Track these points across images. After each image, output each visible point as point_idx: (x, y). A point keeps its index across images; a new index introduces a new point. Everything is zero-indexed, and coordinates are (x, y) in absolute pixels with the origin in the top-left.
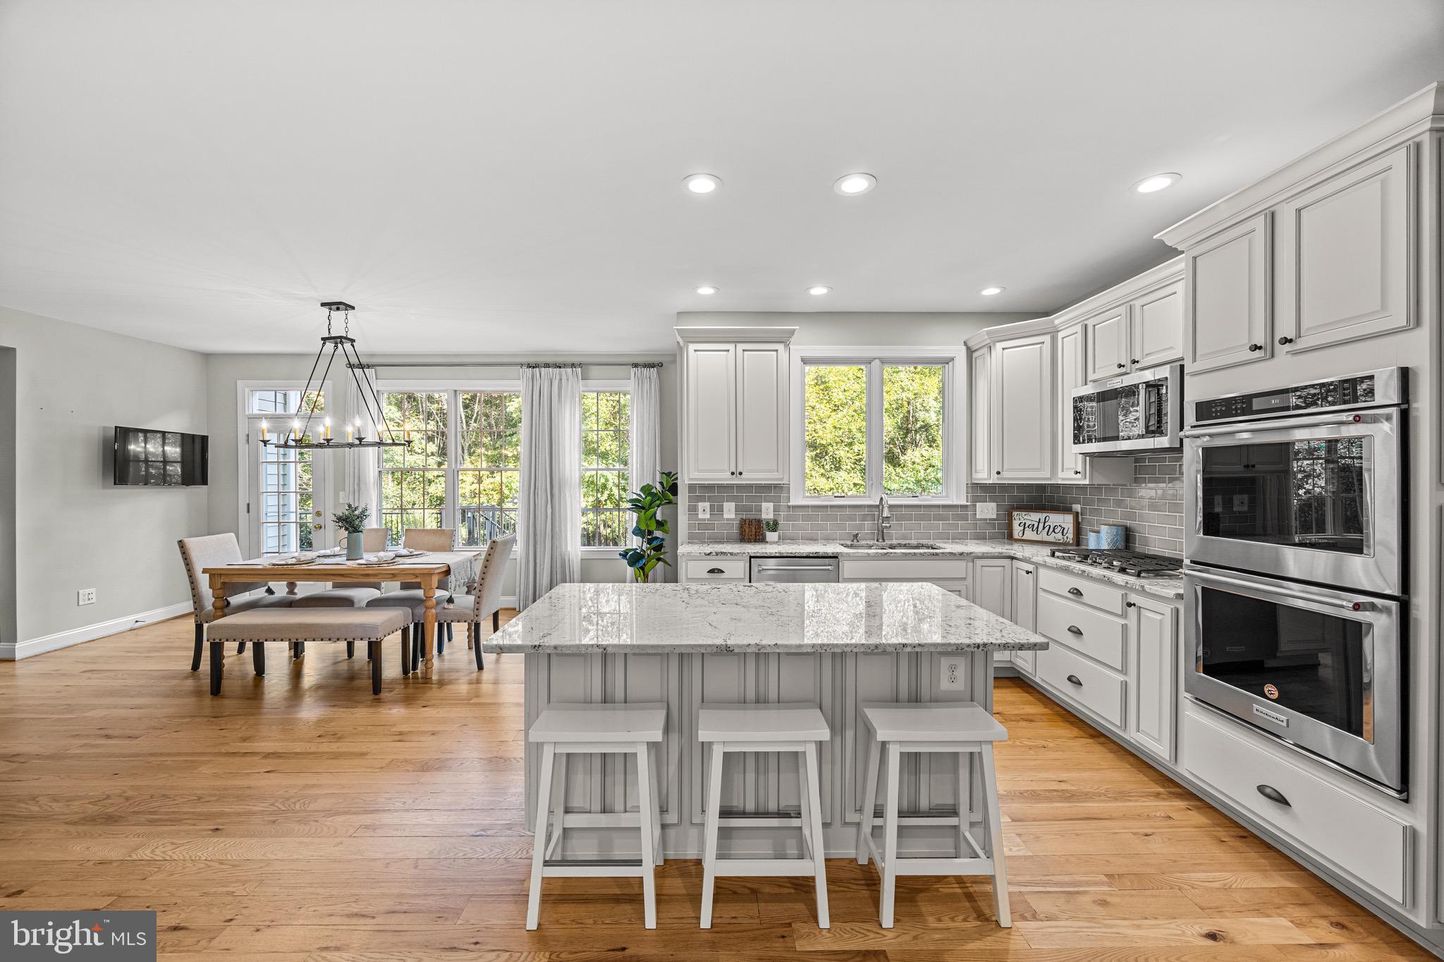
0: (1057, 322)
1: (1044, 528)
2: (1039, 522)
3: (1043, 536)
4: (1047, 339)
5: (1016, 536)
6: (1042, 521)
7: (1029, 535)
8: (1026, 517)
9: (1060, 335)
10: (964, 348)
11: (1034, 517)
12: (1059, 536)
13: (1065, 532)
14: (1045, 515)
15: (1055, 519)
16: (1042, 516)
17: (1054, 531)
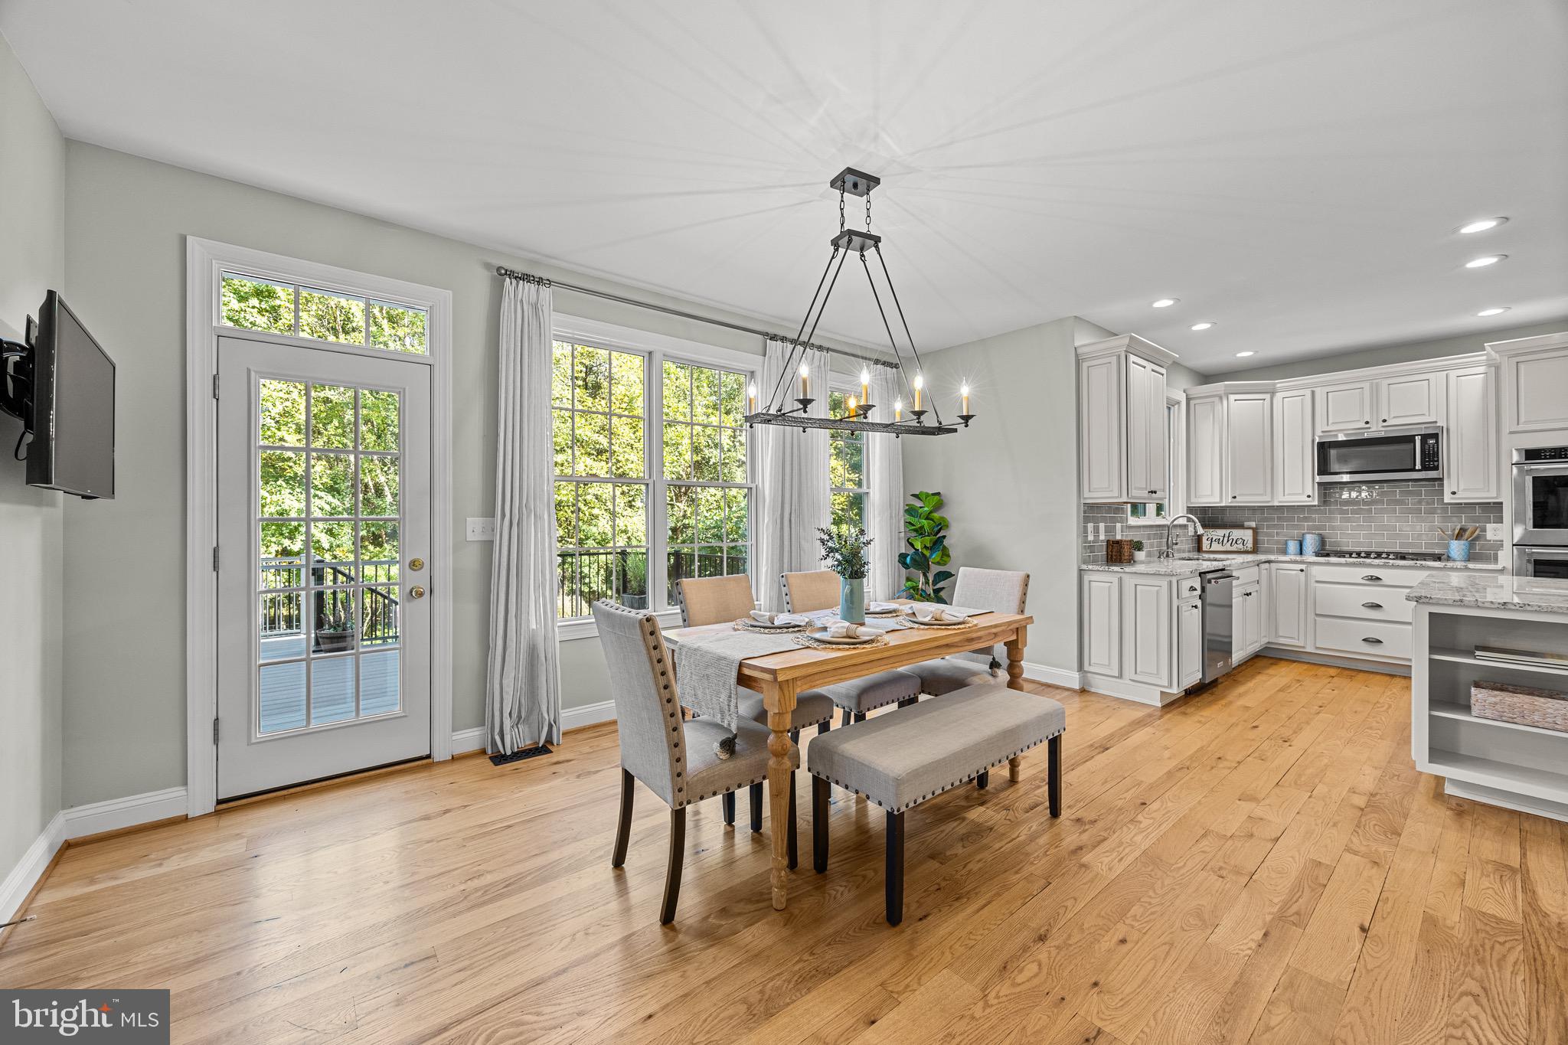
0: (1278, 385)
1: (1228, 541)
2: (1224, 537)
3: (1228, 547)
4: (1267, 397)
5: (1204, 549)
6: (1227, 535)
7: (1216, 547)
8: (1213, 533)
9: (1279, 396)
10: (1185, 394)
11: (1220, 533)
12: (1241, 546)
13: (1245, 542)
14: (1228, 531)
15: (1236, 533)
16: (1226, 532)
17: (1236, 542)
